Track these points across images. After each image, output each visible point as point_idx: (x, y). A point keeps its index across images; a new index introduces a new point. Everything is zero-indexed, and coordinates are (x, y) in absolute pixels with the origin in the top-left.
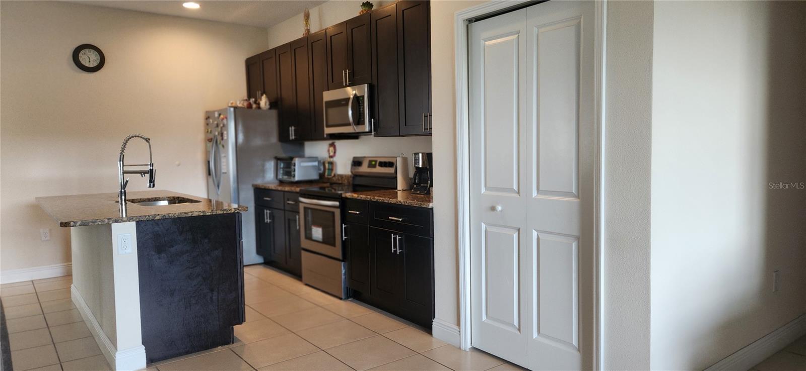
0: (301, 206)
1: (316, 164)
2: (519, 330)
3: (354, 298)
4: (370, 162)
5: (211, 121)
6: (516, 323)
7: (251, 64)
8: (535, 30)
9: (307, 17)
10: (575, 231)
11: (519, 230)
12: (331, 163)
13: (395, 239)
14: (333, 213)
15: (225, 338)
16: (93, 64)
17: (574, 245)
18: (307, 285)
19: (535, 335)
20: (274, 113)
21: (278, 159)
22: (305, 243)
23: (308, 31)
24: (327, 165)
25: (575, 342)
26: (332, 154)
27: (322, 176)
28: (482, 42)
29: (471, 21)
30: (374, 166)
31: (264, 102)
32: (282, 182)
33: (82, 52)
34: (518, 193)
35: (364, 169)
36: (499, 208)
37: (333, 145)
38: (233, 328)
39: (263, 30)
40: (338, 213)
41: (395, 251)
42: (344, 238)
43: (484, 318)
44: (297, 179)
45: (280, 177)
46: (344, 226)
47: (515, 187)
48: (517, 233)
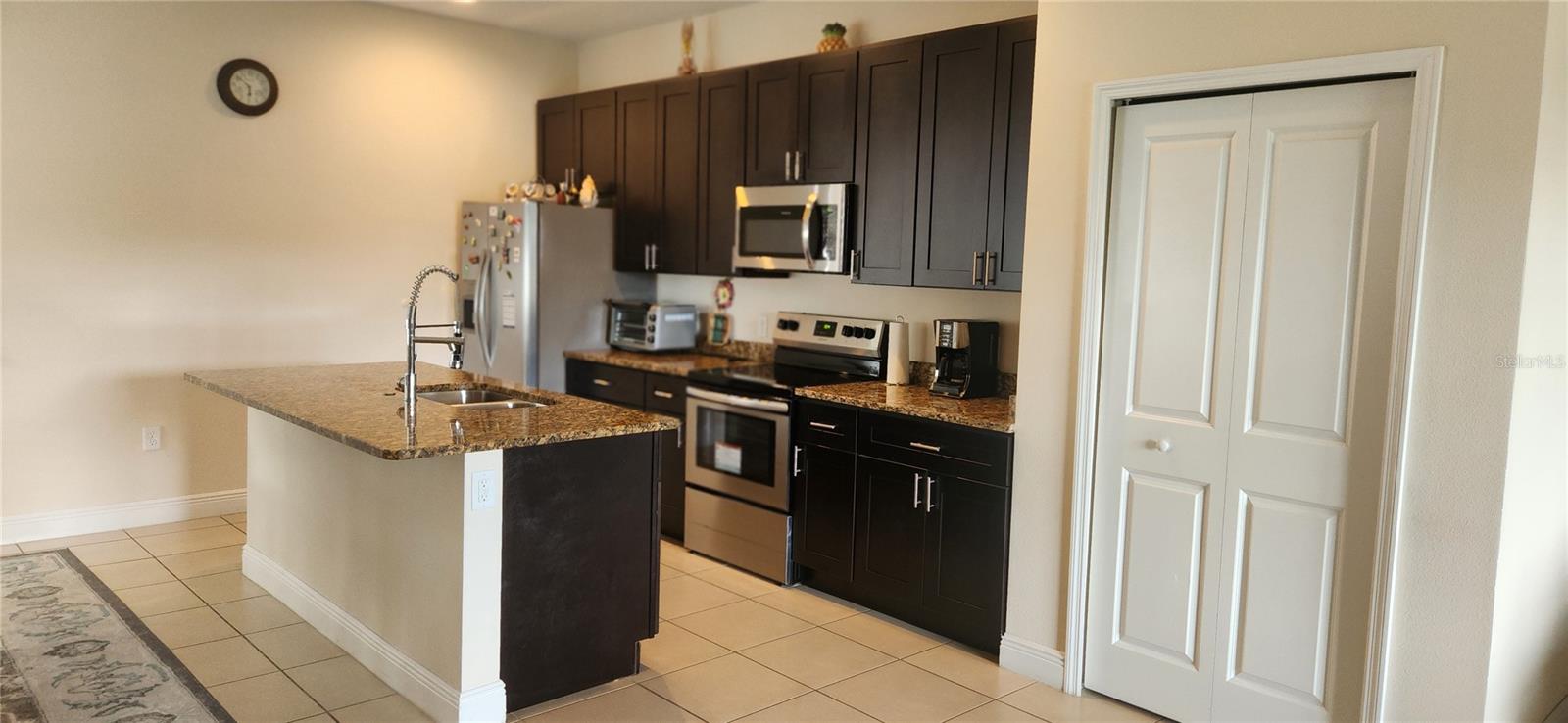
0: (691, 407)
1: (689, 317)
2: (1195, 663)
3: (803, 584)
4: (820, 325)
5: (479, 222)
6: (1189, 651)
7: (547, 112)
8: (1270, 136)
9: (688, 34)
10: (1335, 498)
11: (1206, 489)
12: (723, 319)
13: (923, 483)
14: (773, 424)
15: (627, 664)
16: (255, 100)
17: (1329, 524)
18: (692, 552)
19: (1230, 674)
20: (607, 215)
21: (611, 304)
22: (694, 473)
23: (689, 62)
24: (712, 322)
25: (1317, 690)
26: (723, 301)
27: (701, 339)
28: (1147, 143)
29: (1123, 102)
30: (831, 333)
31: (588, 192)
32: (616, 349)
33: (238, 73)
34: (1210, 421)
35: (805, 336)
36: (1166, 445)
37: (726, 284)
38: (638, 644)
39: (568, 46)
40: (783, 425)
41: (923, 505)
42: (796, 471)
43: (1116, 638)
44: (657, 345)
45: (615, 338)
46: (797, 449)
47: (1204, 410)
48: (1202, 492)
